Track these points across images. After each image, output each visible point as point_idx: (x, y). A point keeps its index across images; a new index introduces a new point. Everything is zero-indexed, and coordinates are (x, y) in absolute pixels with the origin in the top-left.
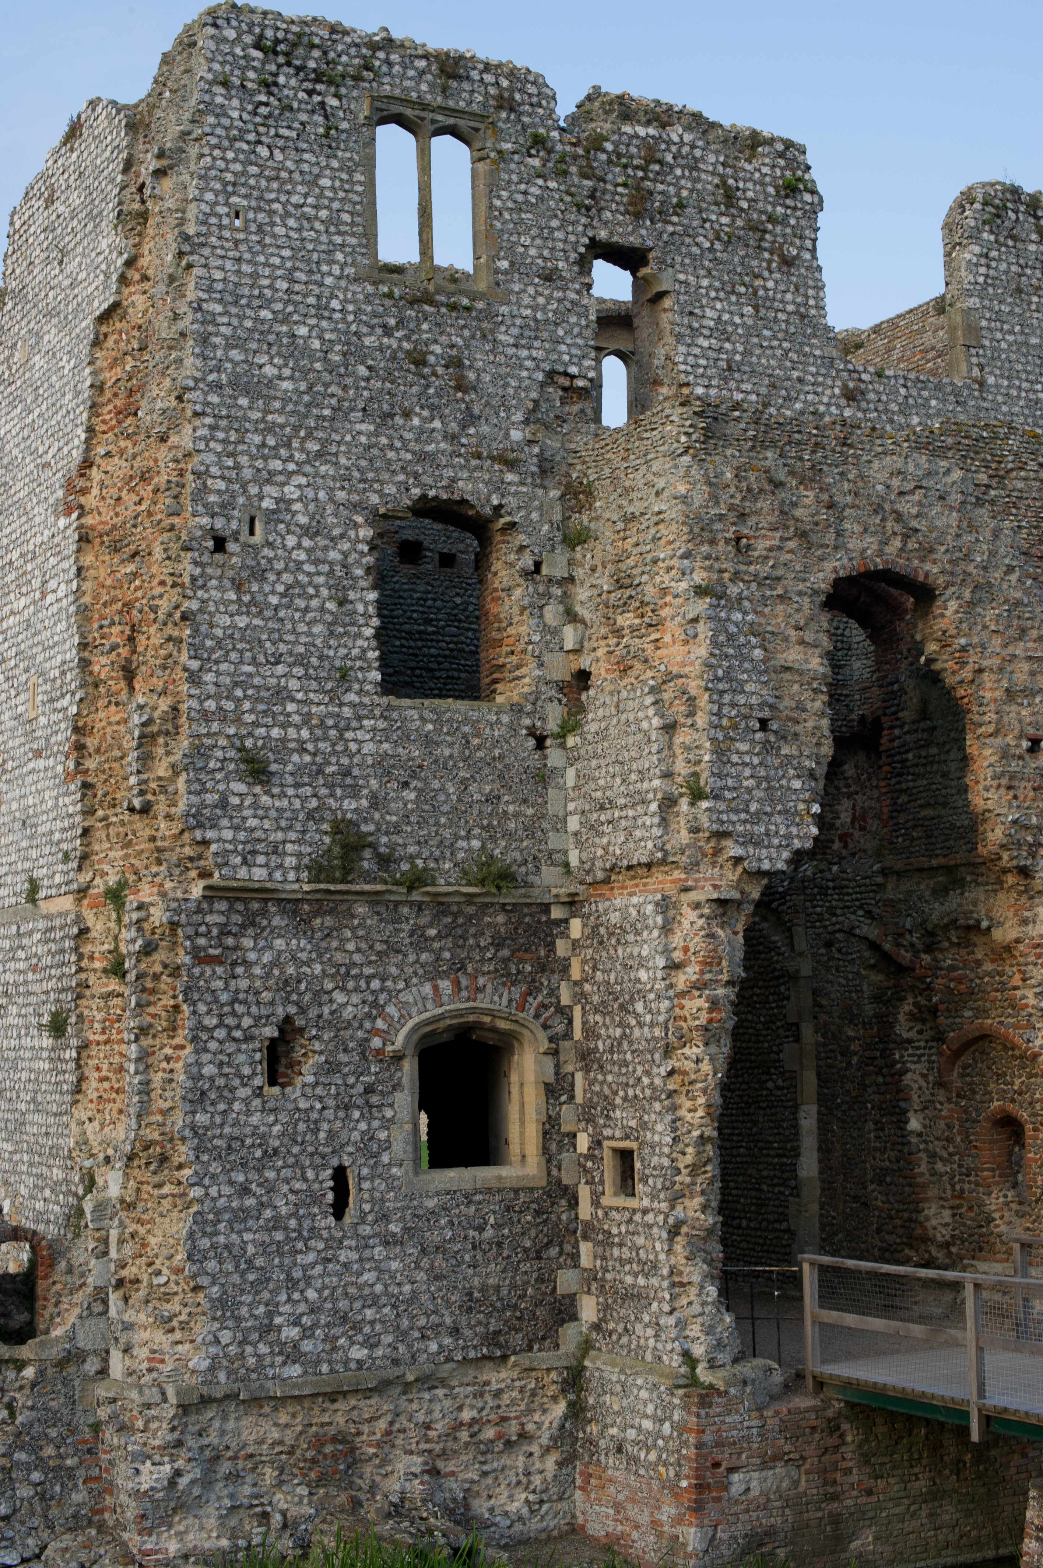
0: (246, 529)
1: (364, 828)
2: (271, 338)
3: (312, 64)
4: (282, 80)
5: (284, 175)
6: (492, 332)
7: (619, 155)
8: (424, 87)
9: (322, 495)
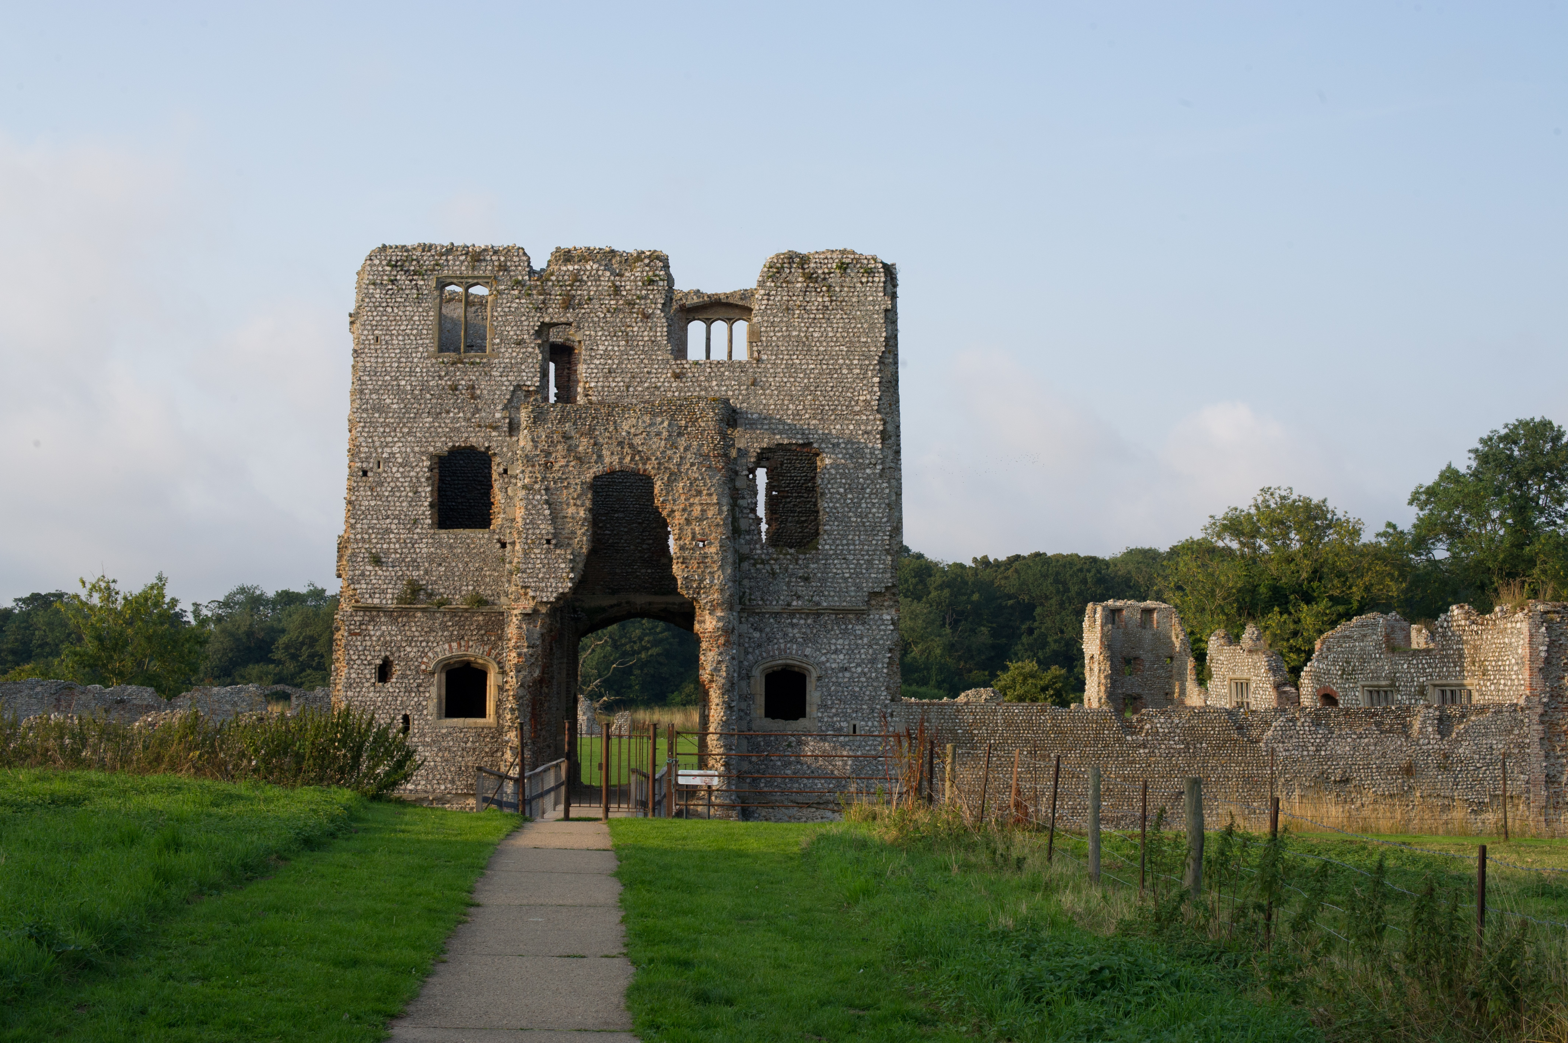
0: (376, 466)
1: (421, 583)
2: (390, 387)
3: (412, 268)
4: (398, 277)
5: (398, 318)
6: (490, 371)
7: (559, 281)
8: (463, 268)
9: (408, 450)
